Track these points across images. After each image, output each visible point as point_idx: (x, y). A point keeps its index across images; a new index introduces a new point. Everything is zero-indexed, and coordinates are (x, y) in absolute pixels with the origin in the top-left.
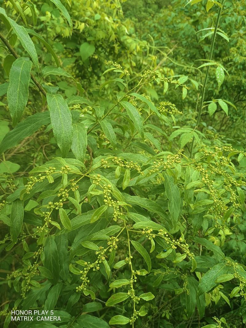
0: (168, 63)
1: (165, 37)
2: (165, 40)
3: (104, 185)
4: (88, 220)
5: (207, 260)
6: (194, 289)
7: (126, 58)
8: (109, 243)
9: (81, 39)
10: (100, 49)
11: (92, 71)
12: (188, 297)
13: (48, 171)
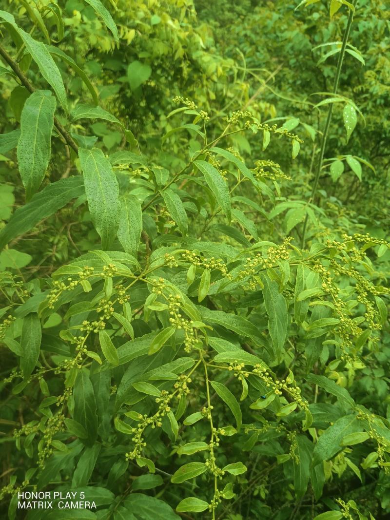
0: (267, 94)
1: (262, 51)
2: (262, 57)
3: (171, 296)
4: (145, 349)
5: (326, 411)
6: (306, 455)
7: (200, 86)
8: (177, 385)
9: (130, 54)
10: (159, 72)
11: (146, 107)
12: (297, 467)
13: (82, 273)
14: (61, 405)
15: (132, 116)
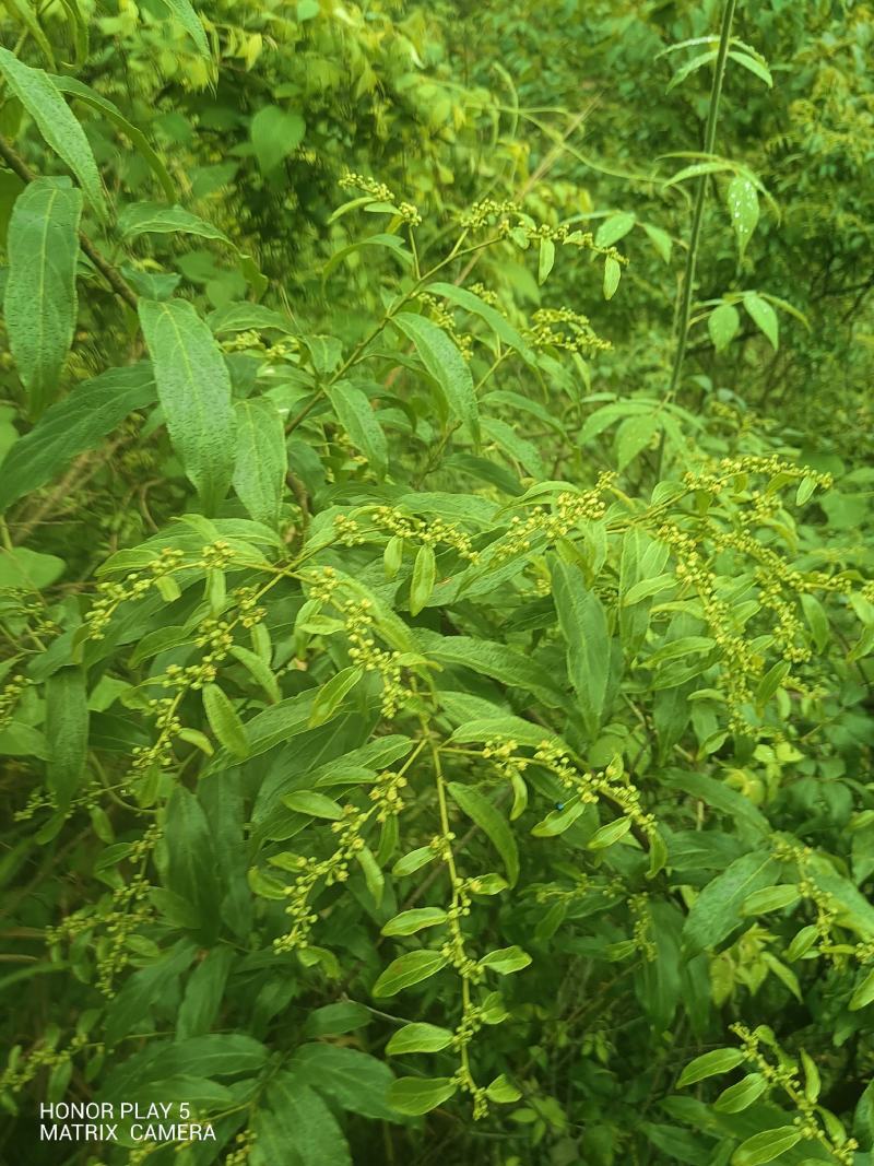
0: (573, 165)
1: (556, 69)
2: (556, 81)
3: (349, 602)
4: (302, 723)
5: (710, 846)
6: (669, 940)
7: (418, 154)
8: (376, 793)
9: (253, 92)
10: (322, 128)
11: (298, 209)
12: (652, 965)
13: (157, 563)
14: (140, 861)
15: (268, 232)
